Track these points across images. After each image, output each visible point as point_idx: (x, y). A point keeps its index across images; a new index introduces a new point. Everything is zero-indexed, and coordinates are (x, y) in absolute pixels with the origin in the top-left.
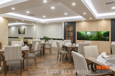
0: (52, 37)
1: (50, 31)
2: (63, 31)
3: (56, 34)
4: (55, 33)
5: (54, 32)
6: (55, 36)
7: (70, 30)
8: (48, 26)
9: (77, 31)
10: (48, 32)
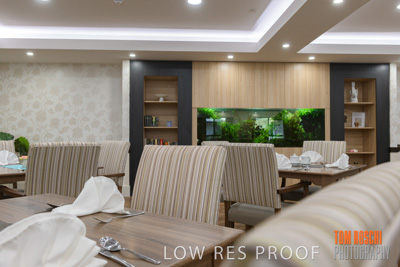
0: (49, 135)
1: (36, 105)
2: (126, 105)
3: (73, 122)
4: (67, 113)
5: (59, 108)
6: (64, 130)
7: (161, 100)
8: (18, 73)
9: (197, 103)
10: (18, 106)
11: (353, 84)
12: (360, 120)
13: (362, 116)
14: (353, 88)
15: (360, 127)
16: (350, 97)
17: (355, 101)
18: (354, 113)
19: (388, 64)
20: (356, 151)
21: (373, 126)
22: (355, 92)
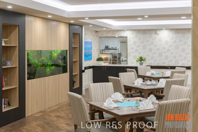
19: (82, 27)
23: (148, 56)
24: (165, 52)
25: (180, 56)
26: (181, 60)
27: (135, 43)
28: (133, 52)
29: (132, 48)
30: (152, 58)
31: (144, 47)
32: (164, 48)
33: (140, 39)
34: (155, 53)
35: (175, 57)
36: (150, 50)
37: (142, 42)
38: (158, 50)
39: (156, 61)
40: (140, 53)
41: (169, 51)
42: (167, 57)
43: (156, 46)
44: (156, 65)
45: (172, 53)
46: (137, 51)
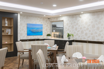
11: (6, 19)
12: (9, 31)
13: (10, 30)
14: (6, 21)
15: (9, 34)
16: (5, 23)
17: (7, 25)
18: (7, 29)
19: (17, 13)
20: (7, 43)
21: (12, 34)
22: (6, 22)
23: (75, 33)
24: (85, 30)
25: (96, 33)
26: (97, 36)
27: (67, 24)
28: (67, 31)
29: (66, 28)
30: (77, 34)
31: (73, 27)
32: (84, 27)
33: (70, 21)
34: (79, 31)
35: (92, 34)
36: (76, 29)
37: (72, 24)
38: (81, 28)
39: (79, 36)
40: (70, 31)
41: (87, 29)
42: (86, 34)
43: (79, 26)
44: (79, 40)
45: (90, 31)
46: (68, 29)
